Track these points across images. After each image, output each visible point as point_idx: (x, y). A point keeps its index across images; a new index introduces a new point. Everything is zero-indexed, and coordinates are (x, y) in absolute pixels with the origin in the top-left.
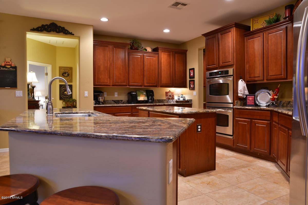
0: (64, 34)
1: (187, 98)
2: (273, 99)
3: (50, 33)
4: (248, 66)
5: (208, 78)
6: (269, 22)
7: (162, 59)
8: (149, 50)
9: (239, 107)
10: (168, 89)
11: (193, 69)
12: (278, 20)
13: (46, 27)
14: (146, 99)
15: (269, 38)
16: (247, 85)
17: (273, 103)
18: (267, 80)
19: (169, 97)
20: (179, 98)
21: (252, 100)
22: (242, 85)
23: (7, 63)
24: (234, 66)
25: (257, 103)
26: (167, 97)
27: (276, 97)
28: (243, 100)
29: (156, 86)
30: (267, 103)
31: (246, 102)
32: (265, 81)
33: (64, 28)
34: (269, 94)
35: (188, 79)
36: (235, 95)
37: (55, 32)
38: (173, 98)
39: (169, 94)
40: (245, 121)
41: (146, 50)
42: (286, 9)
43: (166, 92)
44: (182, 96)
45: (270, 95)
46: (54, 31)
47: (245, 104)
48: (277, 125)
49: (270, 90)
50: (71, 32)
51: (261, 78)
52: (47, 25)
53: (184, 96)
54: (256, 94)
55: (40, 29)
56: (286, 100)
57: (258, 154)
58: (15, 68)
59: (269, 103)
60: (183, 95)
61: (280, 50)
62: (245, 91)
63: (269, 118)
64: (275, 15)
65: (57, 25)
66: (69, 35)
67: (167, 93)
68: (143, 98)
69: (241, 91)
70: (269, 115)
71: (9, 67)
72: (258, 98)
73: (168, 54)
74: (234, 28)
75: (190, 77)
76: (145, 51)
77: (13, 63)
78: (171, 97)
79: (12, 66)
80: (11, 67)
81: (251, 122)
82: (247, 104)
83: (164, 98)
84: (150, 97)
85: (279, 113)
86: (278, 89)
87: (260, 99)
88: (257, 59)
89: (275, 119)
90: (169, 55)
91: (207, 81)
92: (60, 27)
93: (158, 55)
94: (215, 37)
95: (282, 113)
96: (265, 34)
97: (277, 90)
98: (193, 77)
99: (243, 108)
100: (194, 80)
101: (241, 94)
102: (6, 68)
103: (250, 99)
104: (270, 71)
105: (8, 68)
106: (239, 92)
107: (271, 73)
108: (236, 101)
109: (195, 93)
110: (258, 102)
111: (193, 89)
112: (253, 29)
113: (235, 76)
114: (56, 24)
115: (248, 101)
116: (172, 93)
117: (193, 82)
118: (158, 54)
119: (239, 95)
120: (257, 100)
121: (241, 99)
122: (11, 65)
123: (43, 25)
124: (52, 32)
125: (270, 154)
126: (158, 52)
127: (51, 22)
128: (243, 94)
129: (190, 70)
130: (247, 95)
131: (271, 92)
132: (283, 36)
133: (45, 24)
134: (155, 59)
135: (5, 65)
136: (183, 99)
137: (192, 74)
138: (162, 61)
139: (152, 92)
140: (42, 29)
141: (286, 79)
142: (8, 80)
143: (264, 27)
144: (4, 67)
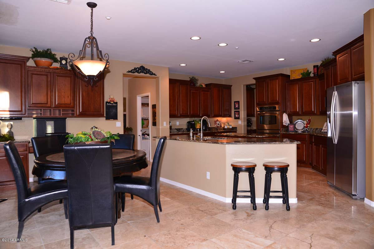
0: (150, 75)
2: (306, 127)
3: (140, 74)
4: (289, 103)
5: (258, 111)
6: (303, 75)
7: (214, 93)
8: (204, 85)
9: (285, 133)
10: (216, 119)
11: (238, 102)
13: (137, 69)
15: (304, 86)
17: (307, 130)
18: (303, 114)
19: (218, 125)
22: (285, 117)
23: (112, 100)
25: (296, 130)
26: (216, 125)
27: (308, 125)
30: (302, 129)
31: (288, 129)
33: (149, 70)
35: (233, 110)
36: (281, 124)
39: (218, 123)
41: (202, 86)
42: (314, 68)
43: (214, 121)
44: (228, 124)
46: (142, 73)
47: (287, 131)
50: (154, 73)
52: (138, 68)
53: (230, 124)
54: (295, 123)
55: (133, 71)
58: (116, 103)
59: (304, 130)
62: (288, 122)
65: (145, 68)
66: (153, 76)
69: (285, 121)
70: (307, 137)
73: (218, 89)
74: (280, 77)
75: (235, 108)
78: (219, 125)
80: (114, 103)
82: (289, 131)
83: (214, 126)
84: (204, 126)
86: (310, 120)
87: (298, 127)
92: (147, 69)
94: (264, 81)
96: (301, 83)
98: (238, 108)
100: (239, 111)
102: (111, 103)
103: (291, 127)
104: (304, 108)
105: (112, 104)
106: (283, 122)
108: (282, 129)
109: (240, 121)
111: (238, 118)
113: (281, 111)
115: (290, 128)
116: (220, 122)
117: (238, 112)
118: (211, 89)
119: (284, 124)
120: (296, 127)
121: (285, 127)
122: (114, 101)
126: (211, 87)
127: (141, 66)
128: (286, 124)
129: (235, 102)
131: (305, 122)
132: (313, 85)
133: (136, 67)
134: (209, 93)
135: (110, 101)
137: (237, 106)
139: (205, 121)
140: (135, 71)
141: (316, 114)
142: (112, 113)
143: (300, 77)
144: (109, 103)
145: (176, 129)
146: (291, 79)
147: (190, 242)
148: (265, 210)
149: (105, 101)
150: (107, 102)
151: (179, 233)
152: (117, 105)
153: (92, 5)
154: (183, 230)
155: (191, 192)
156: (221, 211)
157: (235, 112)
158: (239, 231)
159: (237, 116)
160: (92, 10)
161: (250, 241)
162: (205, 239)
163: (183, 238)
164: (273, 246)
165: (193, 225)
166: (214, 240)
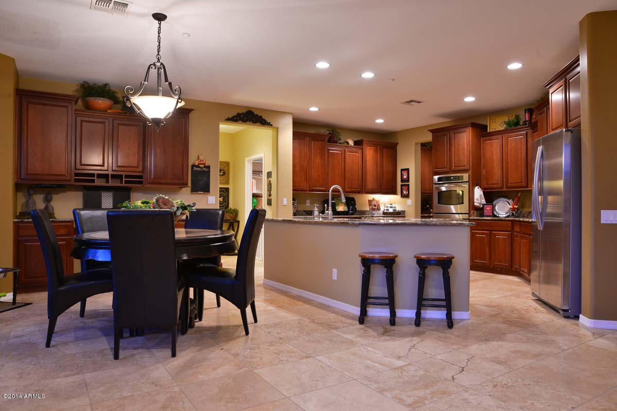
0: (261, 125)
1: (398, 209)
2: (513, 209)
3: (246, 123)
4: (484, 171)
5: (436, 184)
6: (508, 124)
7: (368, 156)
8: (351, 143)
9: (476, 218)
10: (371, 197)
11: (408, 170)
12: (517, 124)
13: (242, 116)
14: (346, 209)
15: (509, 142)
16: (484, 193)
17: (513, 214)
18: (507, 188)
19: (374, 207)
20: (387, 208)
21: (490, 210)
22: (478, 192)
23: (202, 162)
24: (470, 171)
25: (496, 214)
26: (371, 207)
27: (515, 206)
28: (480, 210)
29: (359, 192)
30: (507, 213)
31: (483, 213)
32: (505, 189)
33: (261, 117)
34: (508, 203)
35: (399, 183)
36: (471, 204)
37: (251, 123)
38: (379, 209)
39: (373, 203)
40: (483, 234)
41: (348, 143)
42: (525, 112)
43: (369, 200)
44: (391, 206)
45: (510, 205)
46: (250, 121)
47: (482, 215)
48: (519, 234)
49: (510, 199)
50: (268, 122)
51: (499, 186)
52: (243, 113)
53: (393, 206)
54: (494, 203)
55: (235, 118)
56: (526, 210)
57: (499, 269)
58: (209, 167)
59: (508, 214)
60: (392, 204)
61: (520, 156)
62: (482, 200)
63: (510, 229)
64: (514, 116)
65: (254, 114)
66: (266, 126)
67: (370, 202)
68: (343, 208)
69: (477, 200)
70: (510, 225)
71: (202, 166)
72: (496, 208)
73: (374, 149)
74: (470, 128)
75: (402, 180)
76: (346, 144)
77: (207, 162)
78: (376, 207)
79: (206, 165)
81: (491, 233)
82: (485, 214)
83: (367, 208)
84: (351, 207)
85: (520, 221)
86: (519, 198)
87: (499, 209)
88: (495, 164)
89: (517, 229)
90: (376, 151)
91: (434, 188)
92: (257, 115)
93: (363, 150)
94: (446, 135)
95: (523, 222)
96: (504, 137)
97: (517, 199)
98: (408, 180)
99: (481, 218)
100: (408, 185)
101: (478, 203)
102: (200, 167)
103: (488, 209)
104: (510, 178)
105: (202, 168)
106: (475, 201)
107: (511, 180)
108: (472, 211)
109: (409, 202)
110: (496, 212)
111: (407, 196)
112: (490, 129)
113: (471, 182)
114: (253, 112)
115: (485, 211)
116: (377, 202)
117: (407, 187)
118: (363, 148)
119: (476, 204)
120: (495, 210)
121: (477, 209)
122: (204, 164)
123: (238, 114)
124: (248, 122)
125: (512, 267)
126: (363, 146)
127: (248, 110)
128: (480, 204)
129: (402, 170)
130: (484, 205)
131: (510, 201)
132: (524, 141)
133: (240, 112)
134: (359, 155)
135: (199, 164)
136: (394, 210)
137: (405, 177)
138: (368, 159)
139: (353, 199)
140: (238, 118)
141: (527, 187)
142: (201, 183)
143: (503, 129)
144: (198, 166)
145: (304, 211)
146: (488, 131)
147: (282, 359)
148: (414, 326)
149: (191, 163)
150: (193, 166)
151: (271, 348)
152: (209, 171)
153: (159, 17)
154: (280, 345)
155: (311, 300)
156: (346, 325)
157: (402, 185)
158: (362, 349)
159: (405, 193)
160: (160, 24)
161: (372, 361)
162: (307, 357)
163: (276, 354)
164: (405, 368)
165: (298, 340)
166: (319, 358)
